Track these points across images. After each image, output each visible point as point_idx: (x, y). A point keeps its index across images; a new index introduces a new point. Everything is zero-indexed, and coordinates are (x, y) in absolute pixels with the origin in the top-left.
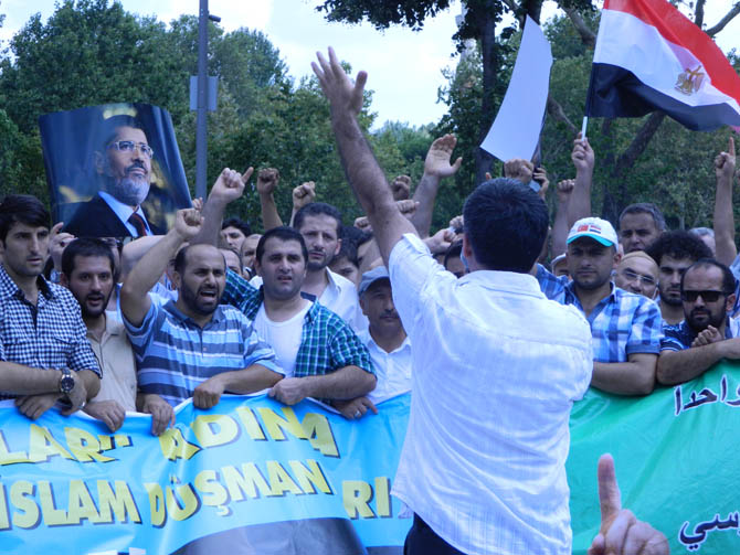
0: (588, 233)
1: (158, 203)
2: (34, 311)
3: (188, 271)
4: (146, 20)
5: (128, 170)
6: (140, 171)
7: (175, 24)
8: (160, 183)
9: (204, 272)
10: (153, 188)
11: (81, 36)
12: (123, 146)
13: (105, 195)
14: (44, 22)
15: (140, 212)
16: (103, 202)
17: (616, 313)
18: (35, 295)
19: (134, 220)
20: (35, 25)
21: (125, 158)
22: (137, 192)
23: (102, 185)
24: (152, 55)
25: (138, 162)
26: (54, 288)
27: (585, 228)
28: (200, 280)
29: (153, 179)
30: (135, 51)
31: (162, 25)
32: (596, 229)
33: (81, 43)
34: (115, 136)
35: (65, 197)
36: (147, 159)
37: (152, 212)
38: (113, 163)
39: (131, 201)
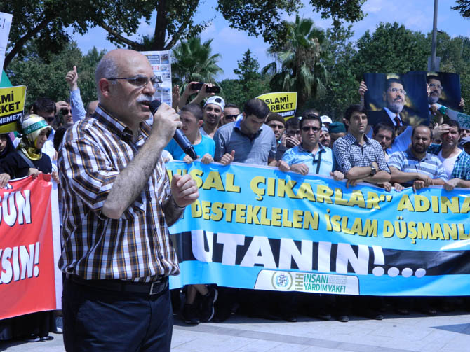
1: (407, 113)
2: (362, 148)
4: (416, 33)
5: (396, 99)
6: (400, 100)
7: (429, 34)
8: (408, 105)
9: (418, 138)
10: (405, 107)
11: (387, 40)
12: (393, 90)
13: (386, 109)
14: (371, 34)
15: (399, 116)
16: (385, 111)
18: (363, 143)
20: (367, 35)
21: (394, 95)
22: (398, 108)
23: (385, 104)
24: (417, 48)
25: (399, 97)
26: (371, 140)
29: (405, 103)
30: (409, 46)
31: (423, 35)
33: (387, 43)
35: (370, 108)
36: (403, 95)
37: (404, 117)
38: (389, 96)
39: (395, 112)
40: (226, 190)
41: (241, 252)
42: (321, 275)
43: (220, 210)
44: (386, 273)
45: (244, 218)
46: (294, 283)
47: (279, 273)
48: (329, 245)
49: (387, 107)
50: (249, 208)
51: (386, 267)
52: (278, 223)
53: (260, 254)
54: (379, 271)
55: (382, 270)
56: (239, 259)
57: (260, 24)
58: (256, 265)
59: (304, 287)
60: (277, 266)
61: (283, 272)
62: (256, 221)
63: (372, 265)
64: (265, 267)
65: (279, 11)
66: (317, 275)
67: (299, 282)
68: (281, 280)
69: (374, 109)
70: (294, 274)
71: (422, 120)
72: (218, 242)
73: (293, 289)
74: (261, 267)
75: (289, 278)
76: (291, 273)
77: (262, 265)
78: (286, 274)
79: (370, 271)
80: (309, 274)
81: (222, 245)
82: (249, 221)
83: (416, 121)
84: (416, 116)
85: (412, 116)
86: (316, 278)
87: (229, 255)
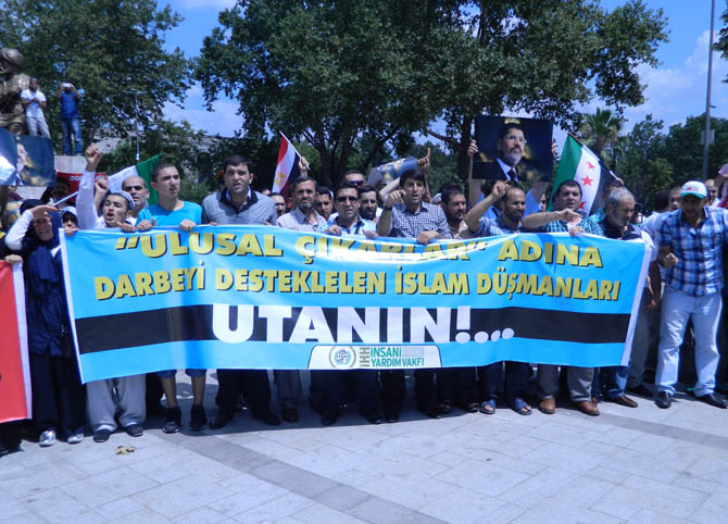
0: (692, 191)
1: (524, 166)
3: (509, 202)
5: (512, 149)
6: (518, 150)
8: (527, 156)
9: (517, 203)
10: (523, 159)
12: (511, 138)
13: (499, 160)
15: (514, 170)
16: (498, 163)
17: (712, 223)
19: (510, 173)
21: (511, 143)
22: (514, 160)
23: (499, 155)
25: (517, 146)
27: (690, 189)
28: (515, 206)
29: (524, 154)
32: (697, 189)
34: (508, 132)
35: (480, 158)
36: (522, 145)
37: (520, 170)
38: (505, 145)
39: (510, 164)
40: (265, 254)
41: (288, 327)
42: (391, 347)
43: (259, 280)
44: (472, 339)
45: (289, 287)
46: (358, 359)
47: (338, 349)
48: (401, 310)
49: (502, 159)
50: (296, 274)
51: (472, 332)
52: (334, 289)
53: (312, 327)
54: (463, 338)
55: (467, 336)
56: (287, 336)
57: (557, 115)
58: (307, 340)
59: (371, 363)
60: (336, 340)
61: (343, 347)
62: (305, 288)
63: (454, 332)
64: (320, 342)
65: (573, 102)
66: (387, 347)
67: (364, 358)
68: (342, 355)
69: (485, 160)
70: (357, 348)
71: (542, 175)
72: (260, 316)
73: (357, 366)
74: (315, 343)
75: (352, 354)
76: (354, 347)
77: (316, 340)
78: (347, 349)
79: (452, 338)
80: (377, 347)
81: (265, 320)
82: (296, 289)
83: (535, 175)
84: (535, 171)
85: (530, 170)
86: (385, 351)
87: (274, 332)
